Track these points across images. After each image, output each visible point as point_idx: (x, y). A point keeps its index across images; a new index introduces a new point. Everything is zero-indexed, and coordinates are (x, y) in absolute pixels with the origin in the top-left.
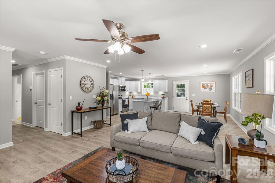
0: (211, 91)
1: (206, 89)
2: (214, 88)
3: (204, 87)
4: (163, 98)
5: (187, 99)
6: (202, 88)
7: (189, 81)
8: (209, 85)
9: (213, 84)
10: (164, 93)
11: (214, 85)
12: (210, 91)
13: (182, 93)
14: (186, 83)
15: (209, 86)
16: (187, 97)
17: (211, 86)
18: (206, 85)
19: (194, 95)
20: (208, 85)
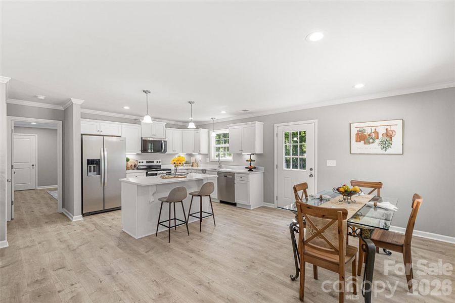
0: (389, 151)
1: (369, 143)
2: (397, 140)
3: (362, 137)
4: (250, 170)
5: (311, 176)
6: (356, 141)
7: (316, 121)
8: (381, 131)
9: (393, 128)
10: (253, 157)
11: (398, 130)
12: (384, 152)
13: (299, 157)
14: (310, 128)
15: (380, 136)
16: (311, 169)
17: (389, 135)
18: (368, 131)
19: (331, 163)
20: (376, 133)
